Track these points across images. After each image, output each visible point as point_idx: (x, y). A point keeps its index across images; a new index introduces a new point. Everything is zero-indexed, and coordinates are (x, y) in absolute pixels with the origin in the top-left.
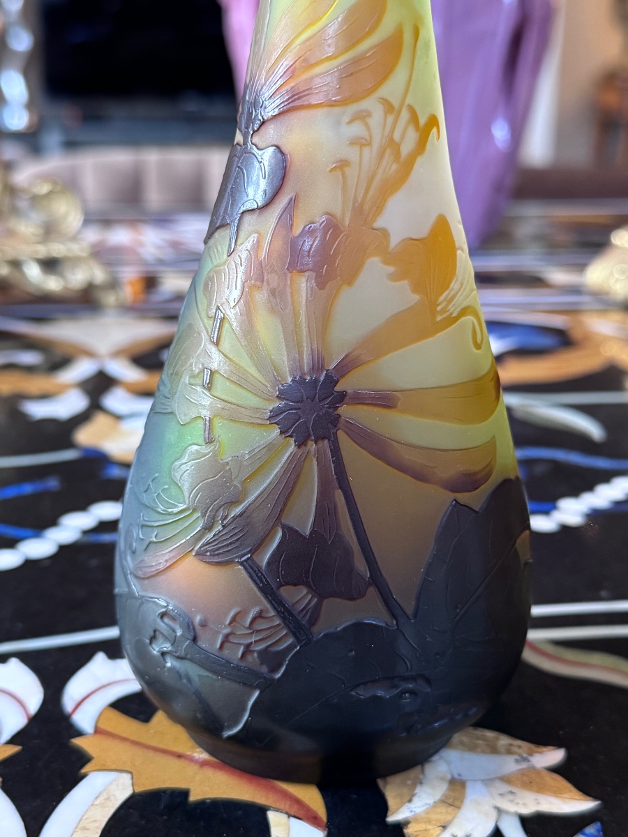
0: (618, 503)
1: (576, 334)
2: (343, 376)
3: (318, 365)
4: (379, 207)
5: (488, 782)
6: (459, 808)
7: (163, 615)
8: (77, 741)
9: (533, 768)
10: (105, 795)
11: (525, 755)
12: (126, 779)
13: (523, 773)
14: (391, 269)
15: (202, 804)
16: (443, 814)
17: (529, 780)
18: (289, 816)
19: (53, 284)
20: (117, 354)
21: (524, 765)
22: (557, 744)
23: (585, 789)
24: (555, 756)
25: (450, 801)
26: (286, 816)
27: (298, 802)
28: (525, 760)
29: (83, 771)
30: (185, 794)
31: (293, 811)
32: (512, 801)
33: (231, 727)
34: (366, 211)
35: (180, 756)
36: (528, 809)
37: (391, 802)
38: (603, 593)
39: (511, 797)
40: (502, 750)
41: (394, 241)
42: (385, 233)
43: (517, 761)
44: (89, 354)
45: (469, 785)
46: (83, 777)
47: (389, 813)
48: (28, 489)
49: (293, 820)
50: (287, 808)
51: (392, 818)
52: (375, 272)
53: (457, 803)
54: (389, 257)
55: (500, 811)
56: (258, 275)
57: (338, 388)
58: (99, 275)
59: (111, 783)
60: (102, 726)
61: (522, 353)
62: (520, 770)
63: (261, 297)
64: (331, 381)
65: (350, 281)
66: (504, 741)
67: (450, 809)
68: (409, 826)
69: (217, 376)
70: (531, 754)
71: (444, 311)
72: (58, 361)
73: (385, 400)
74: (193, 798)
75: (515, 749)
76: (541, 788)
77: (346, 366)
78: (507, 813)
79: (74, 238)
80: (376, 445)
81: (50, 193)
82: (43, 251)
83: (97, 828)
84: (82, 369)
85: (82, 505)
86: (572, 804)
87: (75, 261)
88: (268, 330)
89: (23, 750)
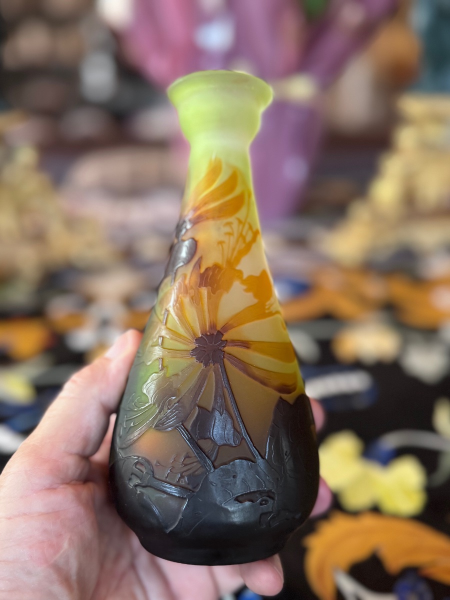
2: (226, 331)
3: (213, 326)
4: (238, 260)
14: (245, 287)
34: (232, 263)
42: (240, 272)
52: (237, 287)
54: (243, 282)
56: (186, 290)
57: (224, 338)
63: (187, 300)
64: (220, 334)
65: (227, 289)
69: (165, 339)
71: (268, 309)
73: (245, 344)
77: (226, 328)
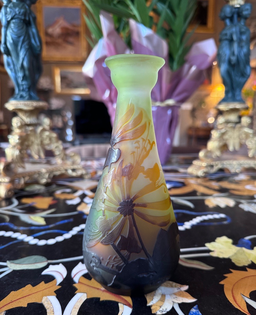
0: (198, 223)
1: (186, 183)
2: (134, 200)
3: (129, 197)
4: (142, 161)
5: (171, 295)
6: (164, 302)
7: (93, 257)
8: (74, 285)
9: (181, 291)
10: (80, 299)
11: (179, 288)
12: (85, 295)
13: (179, 292)
14: (145, 175)
15: (103, 301)
16: (160, 303)
17: (180, 294)
18: (124, 304)
19: (74, 174)
20: (87, 189)
21: (179, 290)
22: (187, 285)
23: (194, 296)
24: (186, 287)
25: (162, 300)
26: (123, 305)
27: (126, 301)
28: (180, 289)
29: (76, 293)
30: (99, 299)
31: (125, 303)
32: (176, 300)
33: (109, 284)
34: (139, 163)
35: (98, 289)
36: (180, 302)
37: (148, 301)
38: (196, 245)
39: (176, 299)
40: (174, 286)
41: (146, 169)
42: (143, 167)
43: (177, 289)
44: (81, 189)
45: (166, 296)
46: (76, 294)
47: (147, 303)
48: (66, 221)
49: (125, 306)
50: (123, 303)
51: (148, 305)
52: (141, 176)
53: (163, 300)
54: (144, 173)
55: (174, 302)
56: (115, 177)
57: (133, 203)
58: (84, 172)
59: (82, 296)
60: (80, 281)
61: (175, 188)
62: (178, 291)
63: (115, 182)
64: (132, 201)
65: (136, 178)
66: (174, 284)
67: (162, 302)
68: (152, 307)
69: (106, 200)
70: (181, 287)
71: (157, 184)
72: (75, 191)
73: (144, 205)
74: (101, 300)
75: (177, 286)
76: (183, 296)
77: (135, 198)
78: (175, 303)
79: (79, 164)
80: (142, 216)
81: (74, 155)
82: (72, 167)
83: (78, 308)
84: (80, 193)
85: (78, 225)
86: (191, 300)
87: (79, 169)
88: (117, 190)
89: (62, 287)
